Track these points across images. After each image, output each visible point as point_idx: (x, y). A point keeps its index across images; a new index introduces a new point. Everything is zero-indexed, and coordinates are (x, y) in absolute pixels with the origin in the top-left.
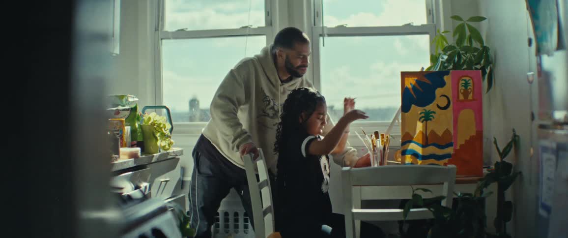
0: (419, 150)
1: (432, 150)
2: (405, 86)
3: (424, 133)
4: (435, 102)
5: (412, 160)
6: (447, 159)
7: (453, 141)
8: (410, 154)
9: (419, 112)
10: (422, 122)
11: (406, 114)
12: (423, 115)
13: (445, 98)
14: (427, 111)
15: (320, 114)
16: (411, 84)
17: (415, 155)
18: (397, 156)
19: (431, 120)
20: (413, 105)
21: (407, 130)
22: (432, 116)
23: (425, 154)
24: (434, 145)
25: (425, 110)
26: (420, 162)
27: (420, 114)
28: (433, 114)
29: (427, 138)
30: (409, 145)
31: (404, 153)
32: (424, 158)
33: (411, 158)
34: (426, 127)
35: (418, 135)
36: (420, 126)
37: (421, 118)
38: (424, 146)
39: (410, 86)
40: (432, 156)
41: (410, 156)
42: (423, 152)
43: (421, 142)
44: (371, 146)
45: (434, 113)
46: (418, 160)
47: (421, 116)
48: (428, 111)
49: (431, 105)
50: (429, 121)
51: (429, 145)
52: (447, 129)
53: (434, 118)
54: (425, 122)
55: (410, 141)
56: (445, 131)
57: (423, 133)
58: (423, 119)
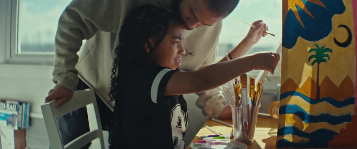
0: (306, 107)
1: (324, 107)
2: (289, 9)
3: (315, 80)
4: (331, 35)
5: (294, 122)
6: (346, 123)
7: (355, 96)
8: (292, 113)
9: (309, 49)
10: (313, 64)
11: (290, 50)
12: (314, 53)
13: (345, 30)
14: (320, 47)
15: (175, 37)
16: (297, 6)
17: (300, 114)
18: (273, 110)
19: (324, 61)
20: (300, 38)
21: (290, 76)
22: (327, 55)
23: (315, 114)
24: (329, 100)
25: (316, 45)
26: (305, 126)
27: (310, 51)
28: (328, 53)
29: (318, 88)
30: (290, 98)
31: (283, 110)
32: (312, 119)
33: (294, 118)
34: (317, 72)
35: (305, 84)
36: (308, 71)
37: (310, 58)
38: (313, 101)
39: (294, 9)
40: (325, 118)
41: (292, 115)
42: (311, 111)
43: (309, 95)
44: (234, 97)
45: (331, 51)
46: (304, 122)
47: (310, 54)
48: (323, 47)
49: (326, 38)
50: (322, 64)
51: (321, 101)
52: (347, 77)
53: (329, 58)
54: (316, 64)
55: (292, 93)
56: (345, 80)
57: (313, 81)
58: (314, 59)
